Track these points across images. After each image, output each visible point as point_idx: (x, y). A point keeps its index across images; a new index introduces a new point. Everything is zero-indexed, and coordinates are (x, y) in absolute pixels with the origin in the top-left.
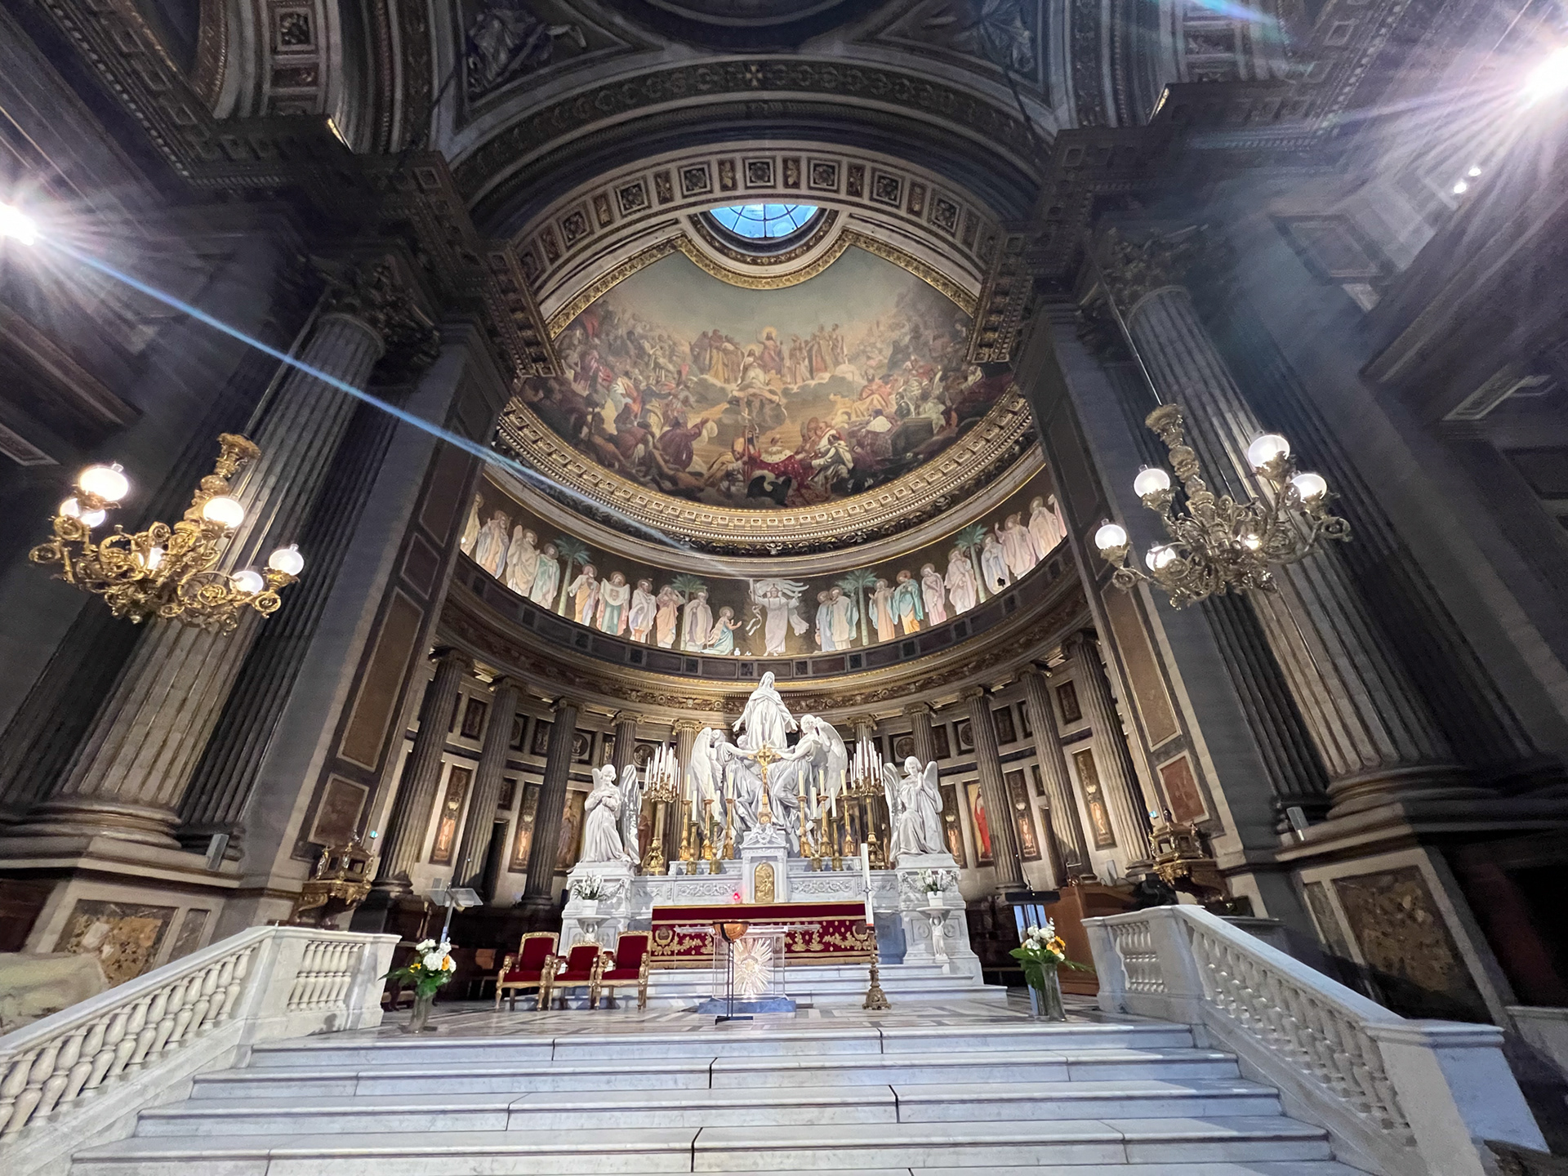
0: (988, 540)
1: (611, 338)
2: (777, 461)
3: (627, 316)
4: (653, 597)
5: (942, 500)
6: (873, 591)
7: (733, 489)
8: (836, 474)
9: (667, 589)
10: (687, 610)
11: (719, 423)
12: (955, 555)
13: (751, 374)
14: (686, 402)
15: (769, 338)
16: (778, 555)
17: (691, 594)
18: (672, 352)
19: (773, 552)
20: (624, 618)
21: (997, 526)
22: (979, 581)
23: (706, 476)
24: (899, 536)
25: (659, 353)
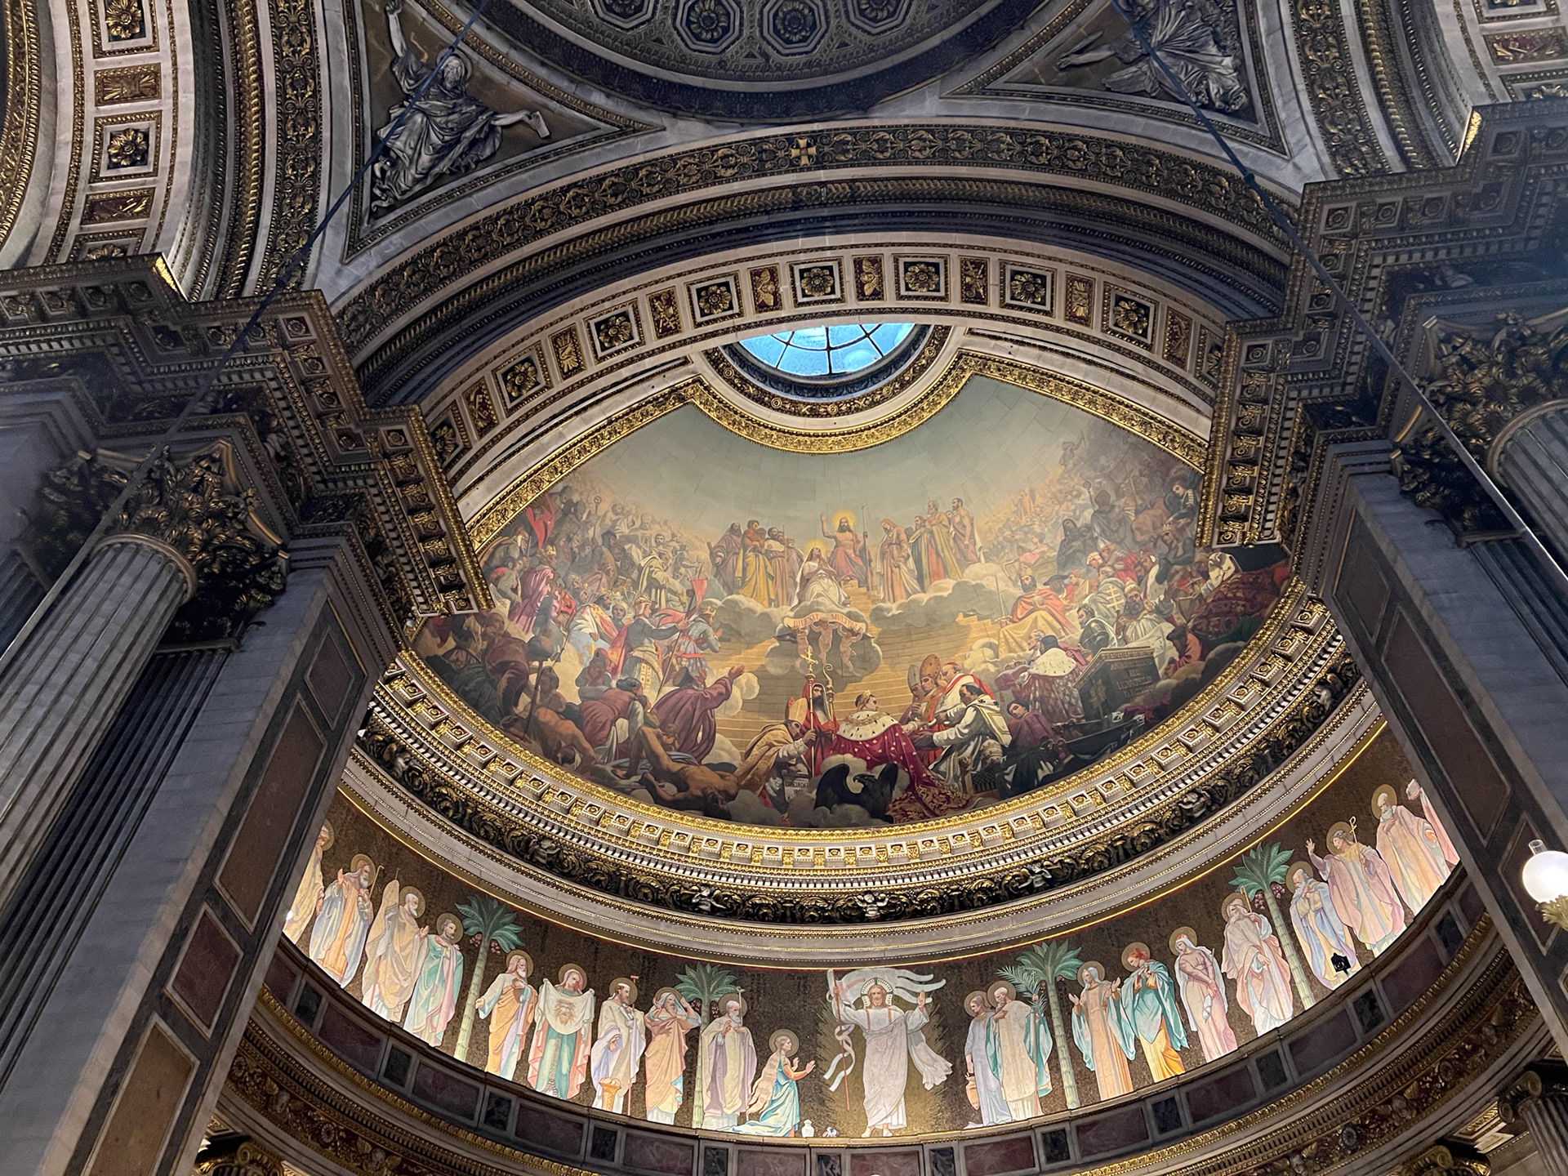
0: (1298, 875)
1: (575, 544)
2: (871, 736)
3: (604, 507)
4: (639, 1014)
5: (1192, 798)
6: (1077, 989)
7: (789, 791)
8: (981, 756)
9: (667, 995)
10: (706, 1039)
11: (762, 675)
12: (1235, 910)
13: (816, 588)
14: (702, 641)
15: (843, 528)
16: (882, 919)
17: (712, 1004)
18: (679, 560)
19: (871, 913)
20: (581, 1061)
21: (1311, 846)
22: (1294, 963)
23: (739, 772)
24: (1116, 871)
25: (657, 563)
